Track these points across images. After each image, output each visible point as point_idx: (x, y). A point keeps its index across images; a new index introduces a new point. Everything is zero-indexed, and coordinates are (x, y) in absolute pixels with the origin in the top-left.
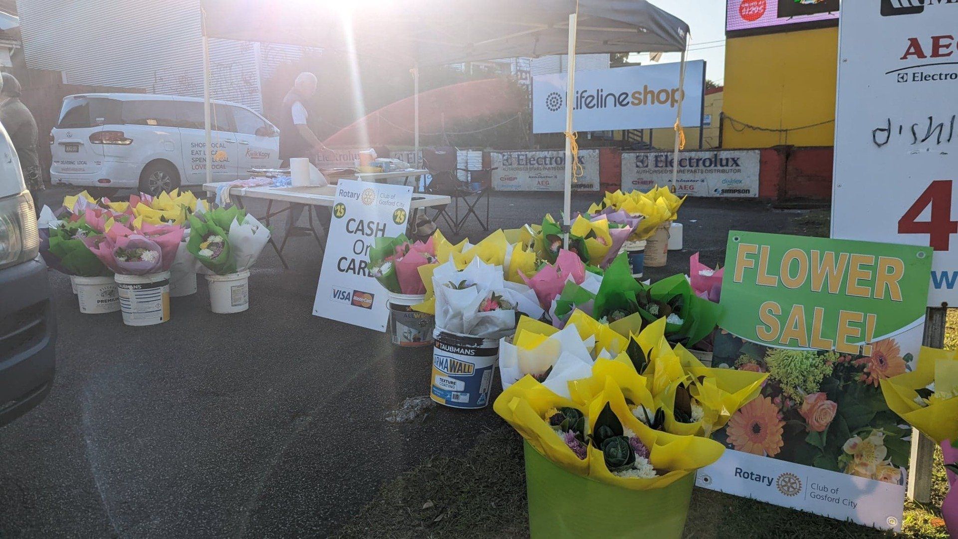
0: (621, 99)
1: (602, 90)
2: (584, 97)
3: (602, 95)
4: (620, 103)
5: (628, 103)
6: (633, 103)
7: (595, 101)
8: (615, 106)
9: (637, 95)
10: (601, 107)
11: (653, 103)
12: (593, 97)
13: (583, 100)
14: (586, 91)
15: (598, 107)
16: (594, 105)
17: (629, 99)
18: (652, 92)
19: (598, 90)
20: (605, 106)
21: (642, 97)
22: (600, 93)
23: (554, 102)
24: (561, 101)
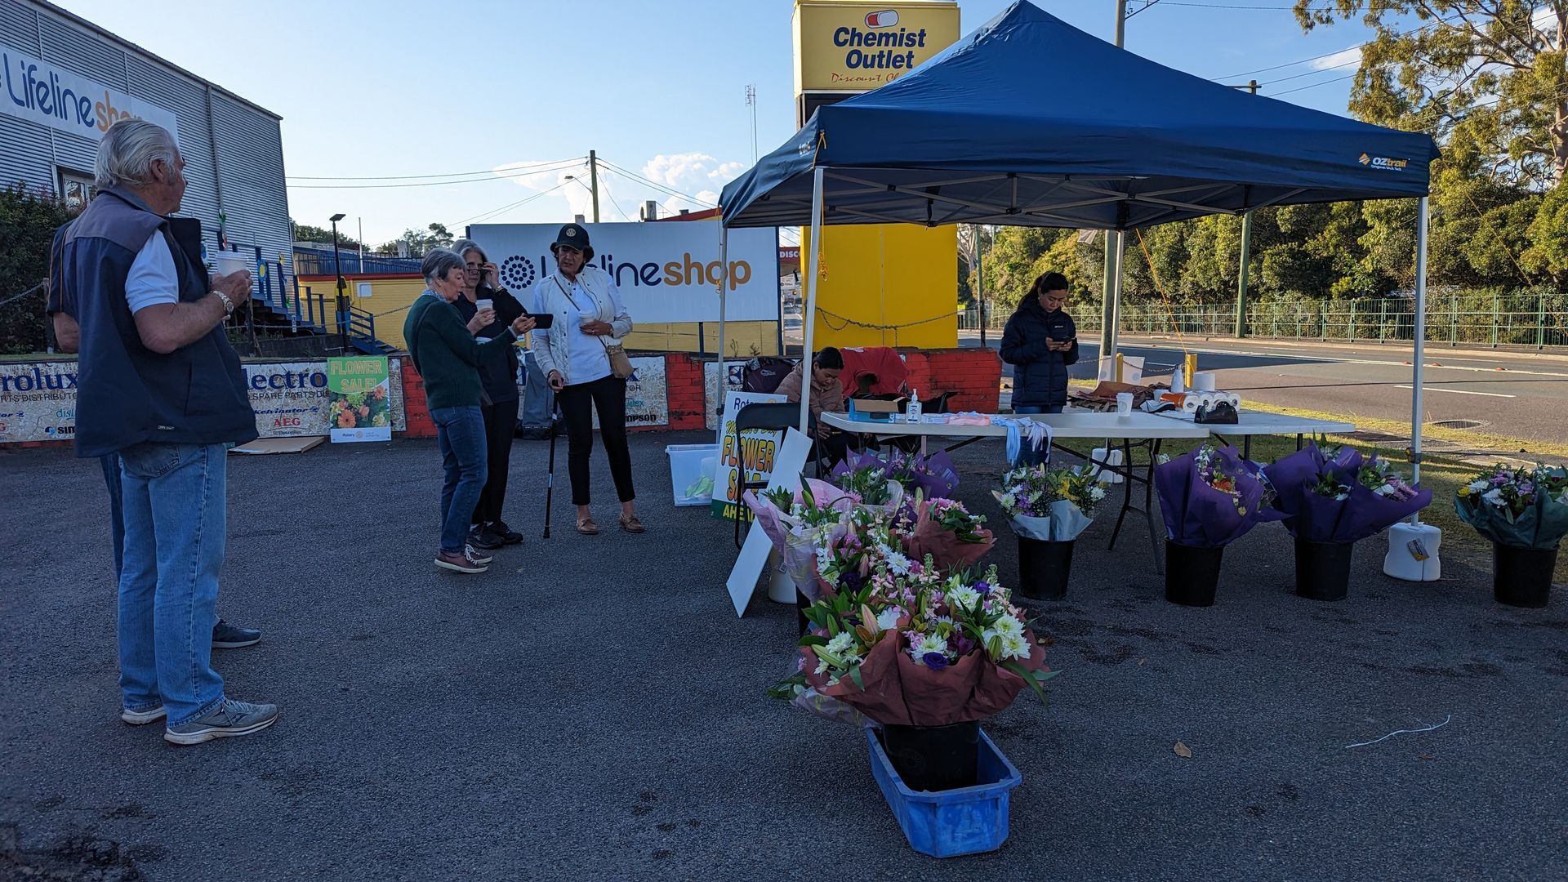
0: (646, 273)
1: (610, 258)
4: (646, 280)
5: (659, 280)
6: (667, 281)
8: (637, 284)
9: (673, 269)
11: (701, 282)
17: (661, 274)
18: (699, 266)
19: (603, 257)
21: (682, 271)
22: (608, 263)
23: (518, 273)
24: (533, 272)
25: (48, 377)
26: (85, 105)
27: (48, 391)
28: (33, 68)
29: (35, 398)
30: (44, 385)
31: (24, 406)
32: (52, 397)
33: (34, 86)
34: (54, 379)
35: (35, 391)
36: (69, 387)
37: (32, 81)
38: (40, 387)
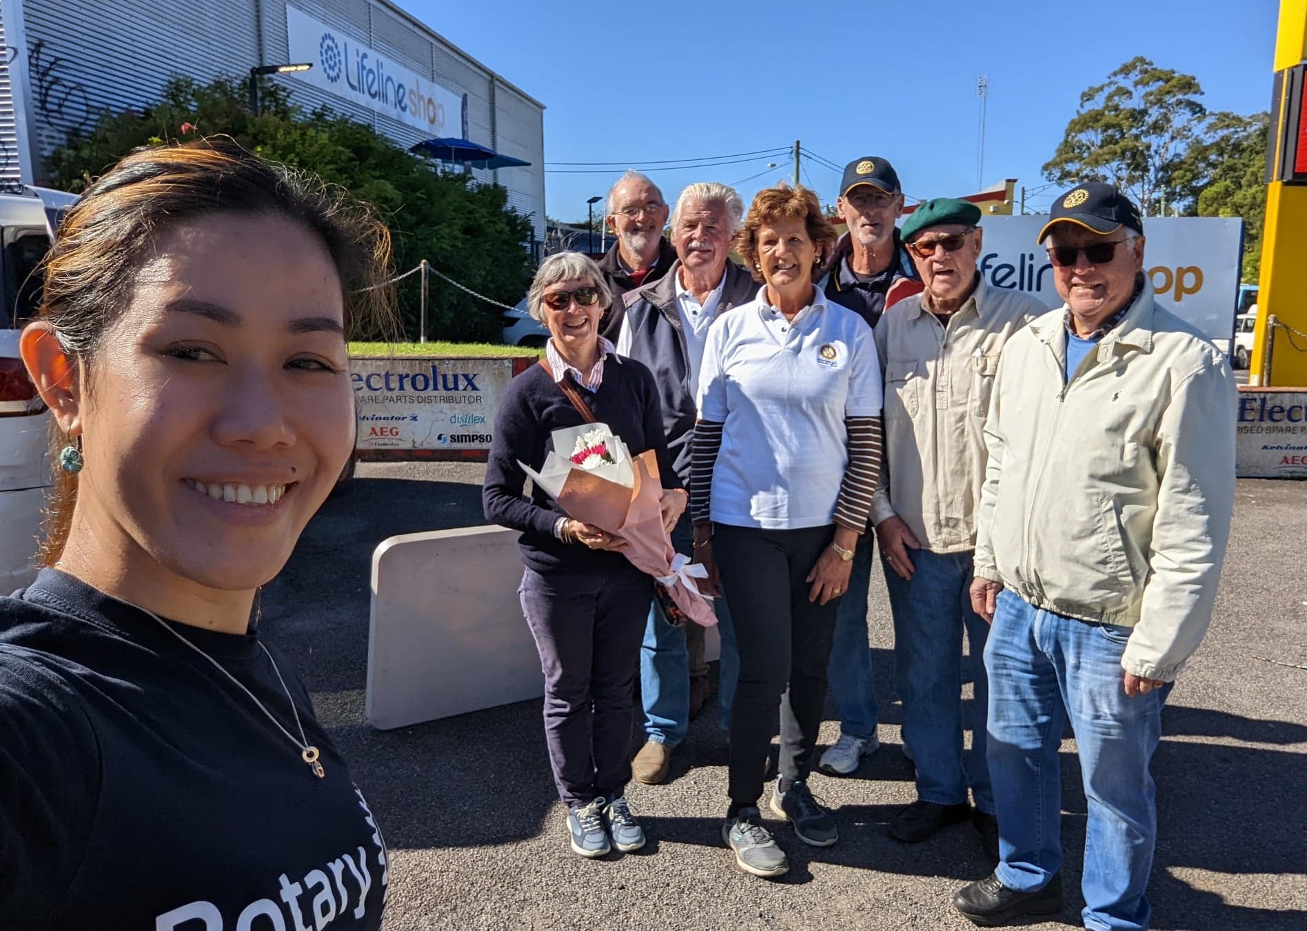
1: (1032, 257)
2: (990, 267)
3: (1031, 267)
7: (1015, 277)
10: (1030, 289)
12: (1012, 270)
13: (989, 272)
14: (995, 255)
15: (1022, 288)
16: (1014, 285)
19: (1023, 256)
20: (1039, 289)
22: (1028, 262)
25: (445, 376)
26: (401, 90)
27: (444, 393)
28: (365, 56)
29: (427, 400)
30: (440, 386)
31: (417, 409)
32: (448, 400)
33: (365, 73)
34: (450, 379)
35: (430, 392)
36: (465, 389)
37: (364, 68)
38: (435, 388)
